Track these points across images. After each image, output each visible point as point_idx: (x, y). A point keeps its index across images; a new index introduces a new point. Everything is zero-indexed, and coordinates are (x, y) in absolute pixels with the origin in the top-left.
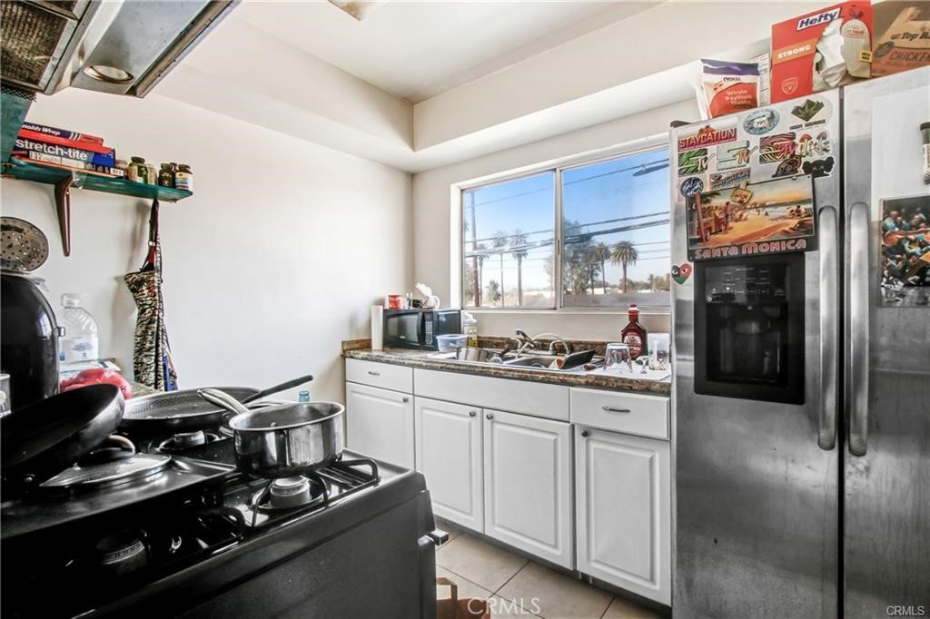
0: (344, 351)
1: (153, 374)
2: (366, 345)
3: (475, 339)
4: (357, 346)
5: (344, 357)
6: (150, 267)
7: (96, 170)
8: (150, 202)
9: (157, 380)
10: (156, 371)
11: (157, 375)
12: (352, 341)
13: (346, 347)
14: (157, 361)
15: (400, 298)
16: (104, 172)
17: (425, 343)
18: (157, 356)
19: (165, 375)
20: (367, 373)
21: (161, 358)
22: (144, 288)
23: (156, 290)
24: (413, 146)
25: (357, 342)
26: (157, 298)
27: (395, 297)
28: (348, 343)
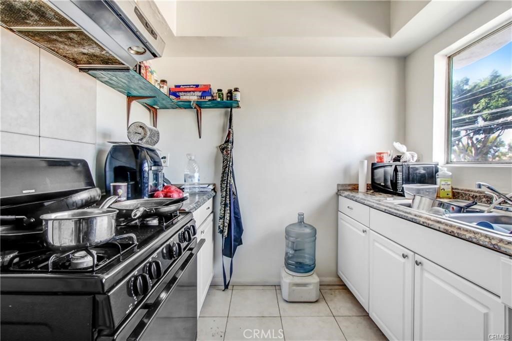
0: (338, 190)
1: (225, 192)
2: (355, 188)
3: (448, 189)
4: (349, 188)
5: (338, 194)
6: (227, 142)
7: (201, 99)
8: (229, 109)
9: (226, 195)
10: (226, 191)
11: (226, 193)
12: (345, 185)
13: (340, 189)
14: (227, 186)
15: (384, 155)
16: (204, 99)
17: (397, 190)
18: (227, 184)
19: (230, 194)
20: (347, 207)
21: (228, 185)
22: (225, 151)
23: (229, 152)
24: (389, 34)
25: (349, 185)
26: (229, 156)
27: (380, 153)
28: (343, 185)
